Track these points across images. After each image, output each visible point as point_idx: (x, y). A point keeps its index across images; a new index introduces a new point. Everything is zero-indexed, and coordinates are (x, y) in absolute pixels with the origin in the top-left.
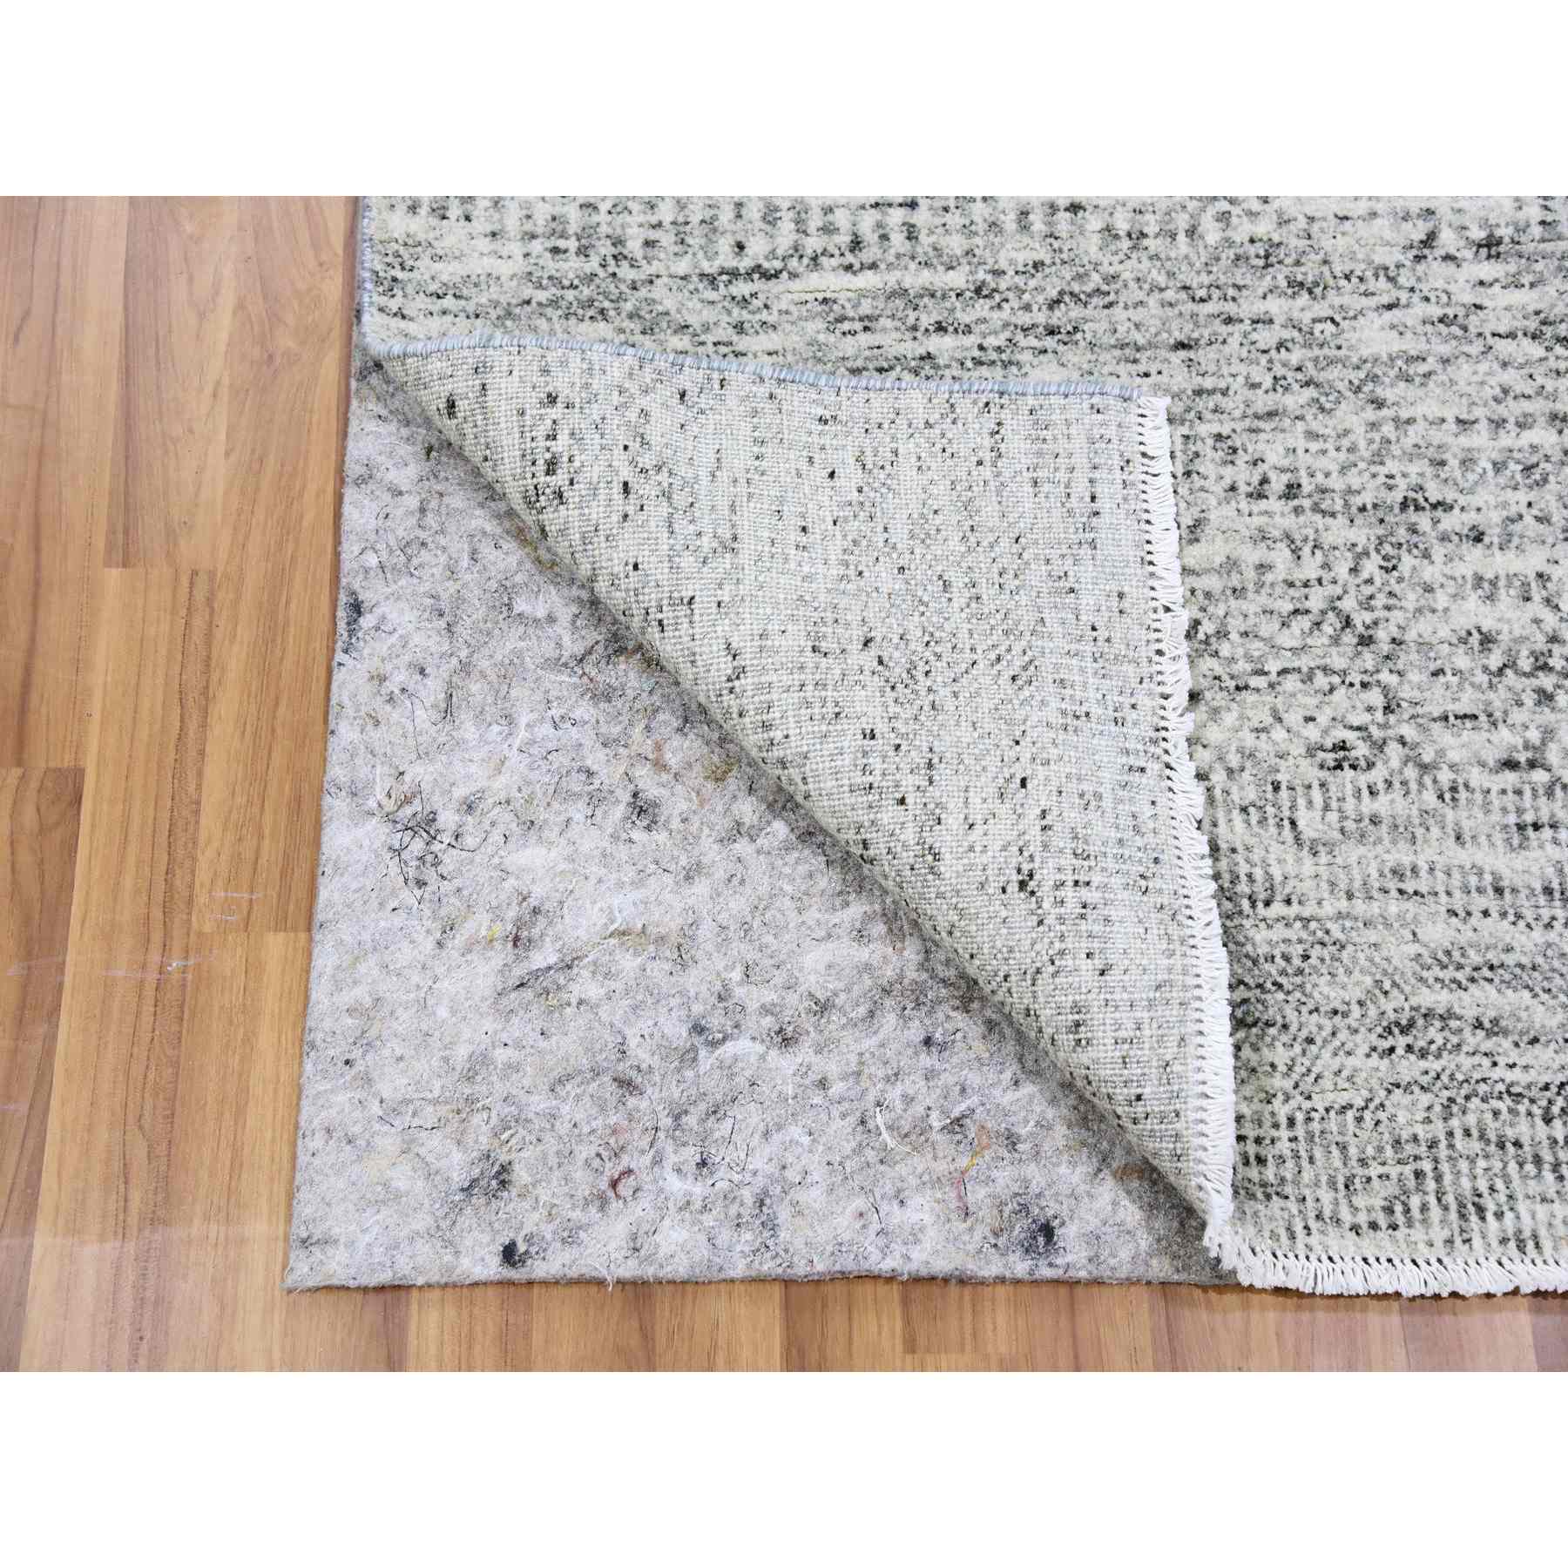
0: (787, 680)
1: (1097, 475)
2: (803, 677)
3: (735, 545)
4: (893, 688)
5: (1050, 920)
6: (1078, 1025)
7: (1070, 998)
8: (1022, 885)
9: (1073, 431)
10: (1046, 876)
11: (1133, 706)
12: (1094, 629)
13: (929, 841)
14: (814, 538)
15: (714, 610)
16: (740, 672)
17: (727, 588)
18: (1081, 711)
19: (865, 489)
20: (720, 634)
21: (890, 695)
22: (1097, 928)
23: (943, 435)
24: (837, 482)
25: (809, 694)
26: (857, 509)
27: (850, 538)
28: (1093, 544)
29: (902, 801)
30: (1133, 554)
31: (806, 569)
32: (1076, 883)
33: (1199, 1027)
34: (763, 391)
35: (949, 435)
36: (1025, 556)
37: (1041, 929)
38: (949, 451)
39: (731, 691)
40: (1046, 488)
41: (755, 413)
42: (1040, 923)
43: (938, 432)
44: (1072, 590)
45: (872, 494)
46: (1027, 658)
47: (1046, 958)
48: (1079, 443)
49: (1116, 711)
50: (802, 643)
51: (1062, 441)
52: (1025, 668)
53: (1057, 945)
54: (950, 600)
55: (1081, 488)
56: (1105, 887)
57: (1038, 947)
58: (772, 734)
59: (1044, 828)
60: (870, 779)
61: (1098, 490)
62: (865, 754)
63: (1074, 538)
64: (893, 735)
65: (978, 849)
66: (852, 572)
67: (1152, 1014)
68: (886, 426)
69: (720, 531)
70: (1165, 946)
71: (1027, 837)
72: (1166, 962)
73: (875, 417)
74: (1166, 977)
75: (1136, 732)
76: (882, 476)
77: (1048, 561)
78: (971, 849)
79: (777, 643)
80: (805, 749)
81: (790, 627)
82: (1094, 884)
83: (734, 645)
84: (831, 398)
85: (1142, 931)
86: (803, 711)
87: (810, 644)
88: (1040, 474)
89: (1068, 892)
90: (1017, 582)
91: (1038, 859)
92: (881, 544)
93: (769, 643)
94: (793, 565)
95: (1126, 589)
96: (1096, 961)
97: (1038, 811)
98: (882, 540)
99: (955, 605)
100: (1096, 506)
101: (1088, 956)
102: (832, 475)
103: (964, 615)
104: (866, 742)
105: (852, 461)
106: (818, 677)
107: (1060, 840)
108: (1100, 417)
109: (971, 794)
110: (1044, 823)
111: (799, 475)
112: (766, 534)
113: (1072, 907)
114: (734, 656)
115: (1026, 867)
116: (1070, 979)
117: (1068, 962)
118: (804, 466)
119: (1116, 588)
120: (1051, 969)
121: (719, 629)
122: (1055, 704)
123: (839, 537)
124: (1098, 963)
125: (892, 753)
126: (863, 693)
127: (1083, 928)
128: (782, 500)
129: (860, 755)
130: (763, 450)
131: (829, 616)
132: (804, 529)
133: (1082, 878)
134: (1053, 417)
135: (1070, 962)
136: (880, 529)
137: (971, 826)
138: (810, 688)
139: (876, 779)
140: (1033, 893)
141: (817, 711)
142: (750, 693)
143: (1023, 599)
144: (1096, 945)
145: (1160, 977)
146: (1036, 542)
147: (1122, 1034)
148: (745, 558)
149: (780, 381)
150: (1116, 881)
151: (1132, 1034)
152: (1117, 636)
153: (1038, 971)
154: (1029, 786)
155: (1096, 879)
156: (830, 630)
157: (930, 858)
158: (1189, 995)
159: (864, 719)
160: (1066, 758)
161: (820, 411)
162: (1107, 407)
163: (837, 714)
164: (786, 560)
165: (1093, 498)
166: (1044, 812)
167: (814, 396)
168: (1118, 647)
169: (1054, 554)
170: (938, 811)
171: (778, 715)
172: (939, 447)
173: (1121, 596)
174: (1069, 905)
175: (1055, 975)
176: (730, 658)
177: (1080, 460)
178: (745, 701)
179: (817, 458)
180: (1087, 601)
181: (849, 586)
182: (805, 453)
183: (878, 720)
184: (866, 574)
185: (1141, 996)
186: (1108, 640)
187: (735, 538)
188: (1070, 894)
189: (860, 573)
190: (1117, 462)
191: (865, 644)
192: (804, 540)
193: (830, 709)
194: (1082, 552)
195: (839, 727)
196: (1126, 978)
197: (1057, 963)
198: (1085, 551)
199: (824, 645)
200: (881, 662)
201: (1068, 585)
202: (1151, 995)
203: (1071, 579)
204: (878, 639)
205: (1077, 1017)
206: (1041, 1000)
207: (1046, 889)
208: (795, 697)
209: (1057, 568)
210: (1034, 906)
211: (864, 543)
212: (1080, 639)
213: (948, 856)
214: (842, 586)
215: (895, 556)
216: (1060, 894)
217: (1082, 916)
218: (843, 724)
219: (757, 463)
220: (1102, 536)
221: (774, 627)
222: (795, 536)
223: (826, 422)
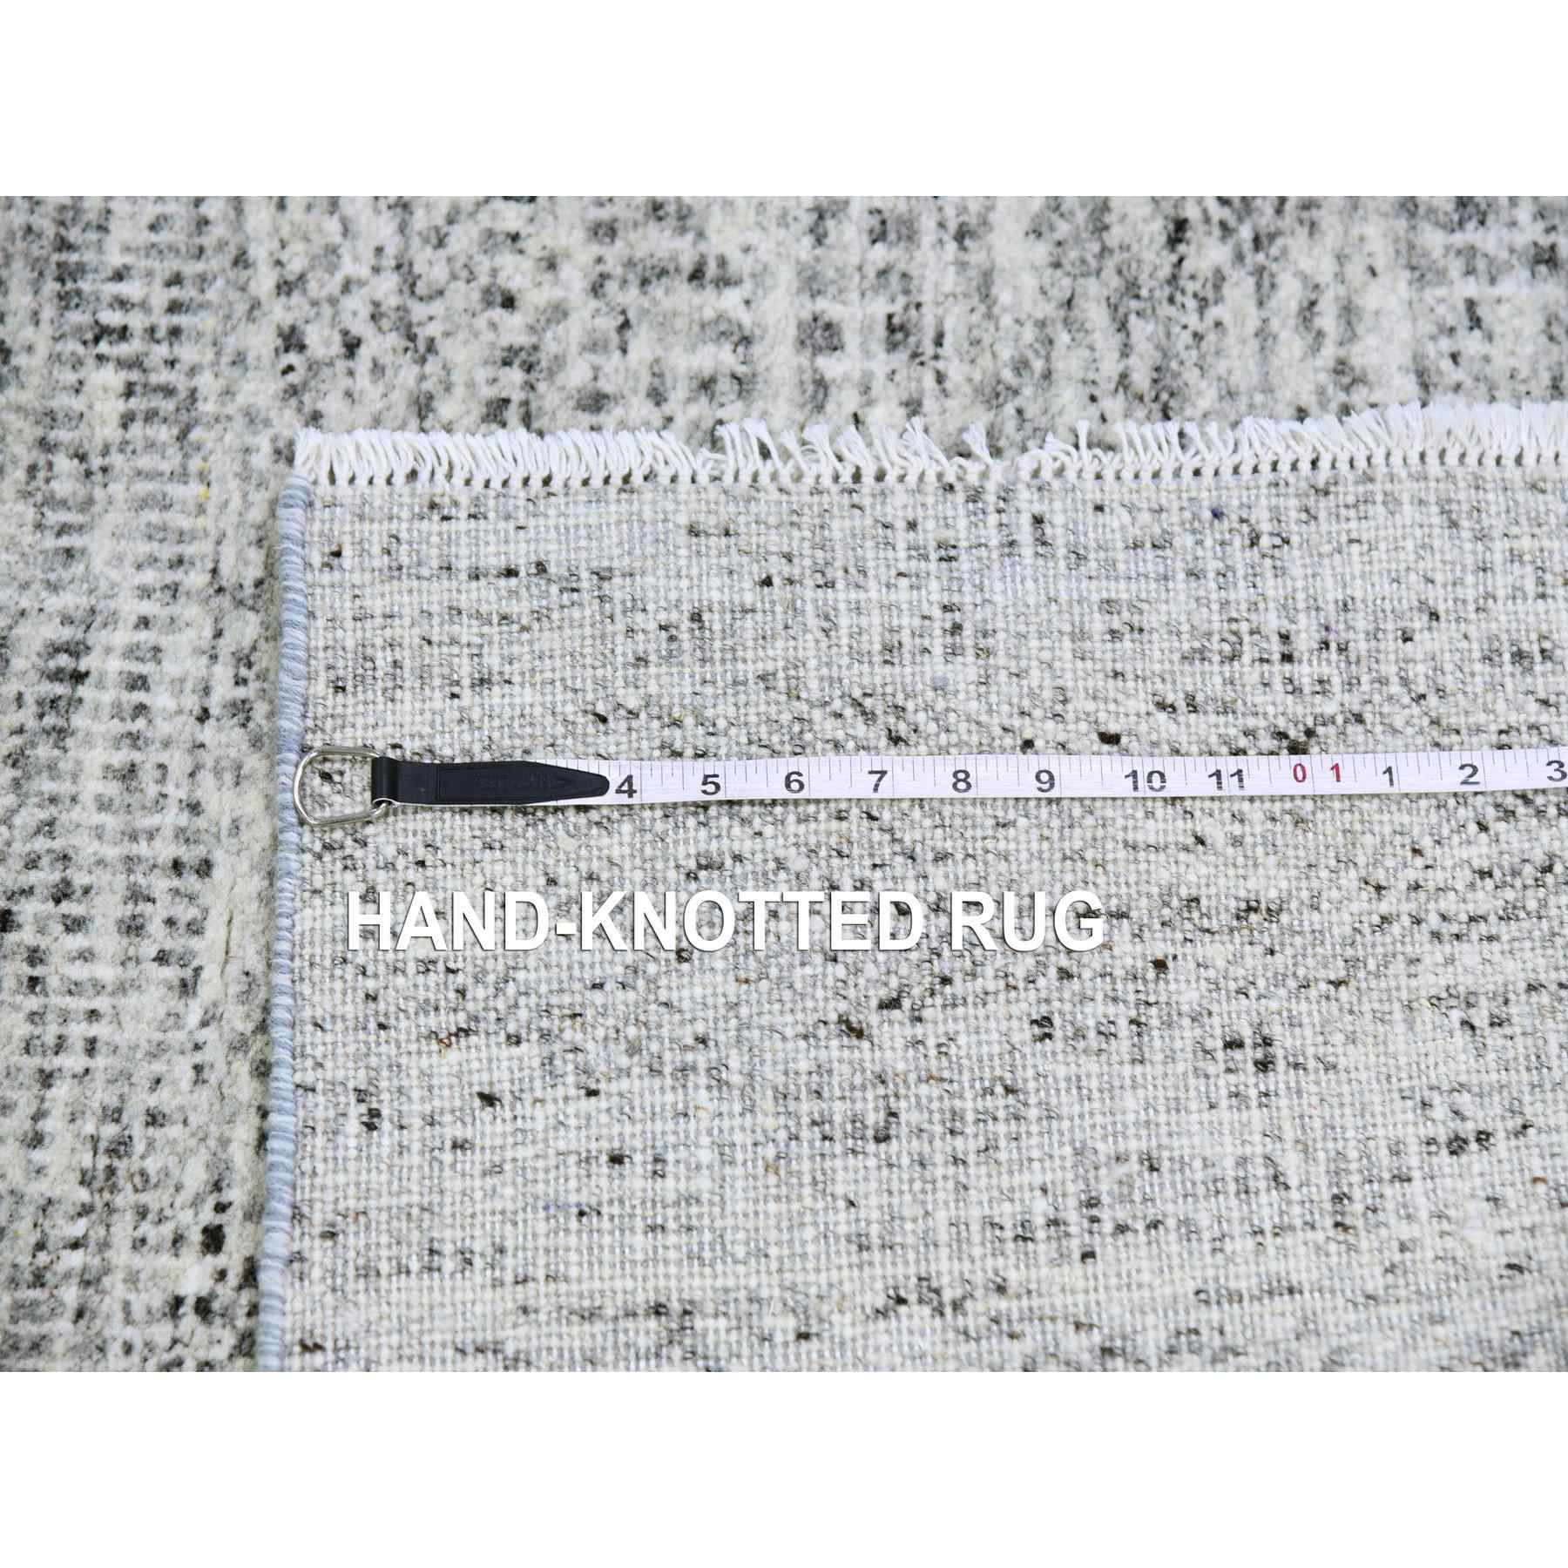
0: (945, 1192)
1: (463, 564)
2: (939, 1158)
3: (675, 1307)
4: (946, 981)
5: (1353, 702)
6: (1519, 656)
7: (1478, 667)
8: (1295, 749)
9: (378, 606)
10: (1279, 708)
11: (912, 525)
12: (768, 582)
13: (1226, 918)
14: (632, 1137)
15: (814, 1344)
16: (929, 1290)
17: (768, 1322)
18: (941, 621)
19: (512, 1028)
20: (859, 1330)
21: (959, 987)
22: (1361, 622)
23: (390, 866)
24: (503, 1089)
25: (972, 1145)
26: (557, 1047)
27: (624, 1061)
28: (602, 576)
29: (1160, 965)
30: (615, 508)
31: (705, 1156)
32: (1287, 658)
33: (1508, 461)
34: (319, 1253)
35: (390, 851)
36: (632, 703)
37: (1368, 717)
38: (421, 853)
39: (957, 1306)
40: (493, 660)
41: (367, 1272)
42: (1359, 719)
43: (382, 876)
44: (696, 617)
45: (523, 1014)
46: (849, 712)
47: (1416, 710)
48: (402, 597)
49: (926, 558)
50: (872, 1162)
51: (398, 630)
52: (869, 716)
53: (1395, 688)
54: (737, 858)
55: (488, 595)
56: (1287, 608)
57: (1399, 723)
58: (1040, 1221)
59: (1193, 707)
60: (1123, 1023)
61: (497, 562)
62: (1080, 1034)
63: (591, 609)
64: (1041, 982)
65: (1237, 829)
66: (701, 1058)
67: (1496, 533)
68: (371, 984)
69: (642, 1342)
70: (1381, 509)
71: (1213, 739)
72: (1407, 508)
73: (353, 1008)
74: (1435, 509)
75: (962, 524)
76: (480, 993)
77: (641, 661)
78: (1237, 842)
79: (875, 1215)
80: (1068, 1150)
81: (840, 1189)
82: (1286, 626)
83: (880, 1302)
84: (321, 1109)
85: (1355, 548)
86: (1002, 1156)
87: (871, 1147)
88: (465, 670)
89: (1304, 673)
90: (689, 721)
91: (1251, 722)
92: (631, 996)
93: (875, 1230)
94: (703, 1184)
95: (683, 520)
96: (1417, 625)
97: (1162, 717)
98: (620, 995)
99: (747, 846)
100: (525, 568)
101: (1407, 639)
102: (489, 1099)
103: (769, 831)
104: (1058, 1034)
105: (453, 1055)
106: (938, 1129)
107: (1210, 680)
108: (347, 552)
109: (1140, 837)
110: (1181, 705)
111: (496, 1169)
112: (639, 1240)
113: (1331, 668)
114: (901, 1301)
115: (1267, 743)
116: (1449, 667)
117: (1419, 671)
118: (473, 1161)
119: (682, 538)
120: (1433, 700)
121: (848, 1333)
122: (936, 666)
123: (624, 1084)
124: (1419, 622)
125: (1076, 985)
126: (962, 1040)
127: (1363, 646)
128: (552, 1207)
129: (1081, 1045)
130: (448, 1248)
131: (807, 1107)
132: (616, 1159)
133: (1276, 647)
134: (350, 644)
135: (1421, 668)
136: (598, 997)
137: (1200, 841)
138: (959, 1142)
139: (1122, 1014)
140: (1310, 733)
141: (1002, 1128)
142: (967, 1265)
143: (723, 711)
144: (1390, 626)
145: (1436, 520)
146: (601, 684)
147: (1530, 587)
148: (699, 1285)
149: (297, 1216)
150: (1270, 586)
151: (1529, 569)
152: (775, 541)
153: (1435, 722)
154: (1113, 728)
155: (1273, 622)
156: (838, 1106)
157: (1253, 917)
158: (1460, 472)
159: (1016, 1038)
160: (1046, 655)
161: (353, 1126)
162: (326, 537)
163: (1009, 1090)
164: (692, 1199)
165: (510, 573)
166: (1161, 706)
167: (320, 1141)
168: (797, 540)
169: (625, 649)
170: (1175, 903)
171: (1007, 1207)
172: (412, 875)
173: (693, 531)
174: (1326, 671)
175: (1441, 692)
176: (903, 1309)
177: (437, 594)
178: (979, 1278)
179: (453, 1130)
180: (714, 591)
181: (734, 1063)
182: (447, 1157)
183: (1015, 1010)
184: (700, 1028)
185: (1470, 551)
186: (789, 558)
187: (658, 1310)
188: (1305, 669)
189: (703, 1041)
190: (433, 525)
191: (860, 1034)
192: (640, 1162)
193: (999, 1102)
194: (618, 595)
195: (1031, 1085)
196: (1439, 578)
197: (1422, 690)
198: (617, 589)
199: (874, 1118)
200: (892, 1004)
201: (686, 625)
202: (1466, 534)
203: (674, 616)
204: (843, 1006)
205: (1507, 657)
206: (1481, 718)
207: (1300, 710)
208: (976, 1173)
209: (654, 644)
210: (1331, 730)
211: (632, 1031)
212: (793, 608)
213: (1252, 884)
214: (736, 1079)
215: (652, 969)
216: (1306, 684)
217: (1342, 649)
218: (1025, 1077)
219: (478, 1262)
220: (586, 559)
221: (842, 1222)
222: (635, 1178)
223: (374, 1113)
